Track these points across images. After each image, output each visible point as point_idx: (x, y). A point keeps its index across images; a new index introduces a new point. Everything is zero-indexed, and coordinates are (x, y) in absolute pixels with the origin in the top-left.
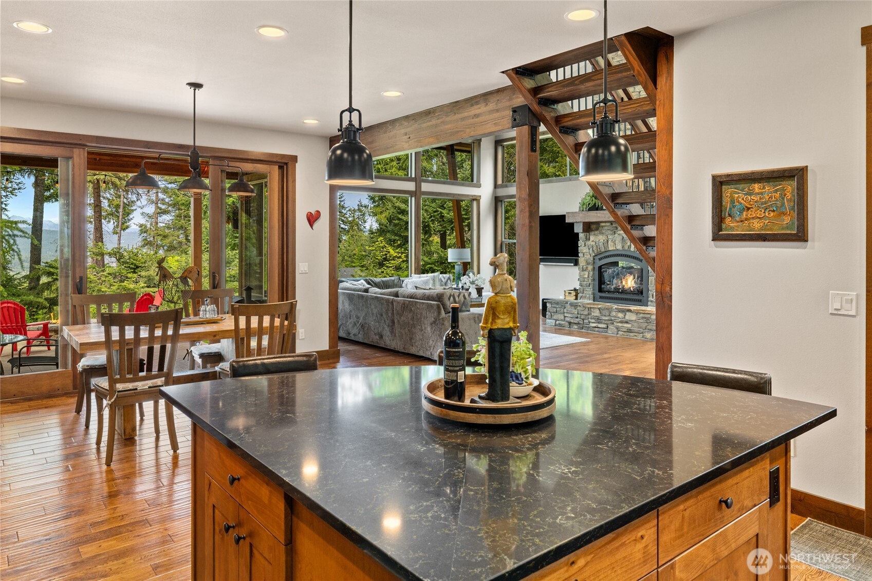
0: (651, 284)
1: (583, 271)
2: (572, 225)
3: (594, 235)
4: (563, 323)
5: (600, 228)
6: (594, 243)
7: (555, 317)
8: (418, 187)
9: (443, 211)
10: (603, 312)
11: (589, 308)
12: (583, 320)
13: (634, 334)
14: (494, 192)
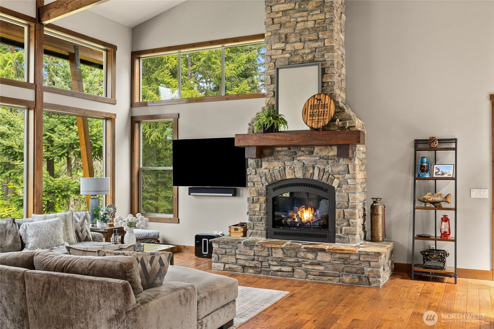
0: (339, 217)
1: (253, 203)
2: (242, 150)
3: (268, 161)
4: (235, 266)
5: (276, 154)
6: (267, 171)
7: (224, 260)
8: (38, 97)
9: (52, 135)
10: (289, 253)
11: (268, 248)
12: (261, 262)
13: (329, 278)
14: (131, 111)
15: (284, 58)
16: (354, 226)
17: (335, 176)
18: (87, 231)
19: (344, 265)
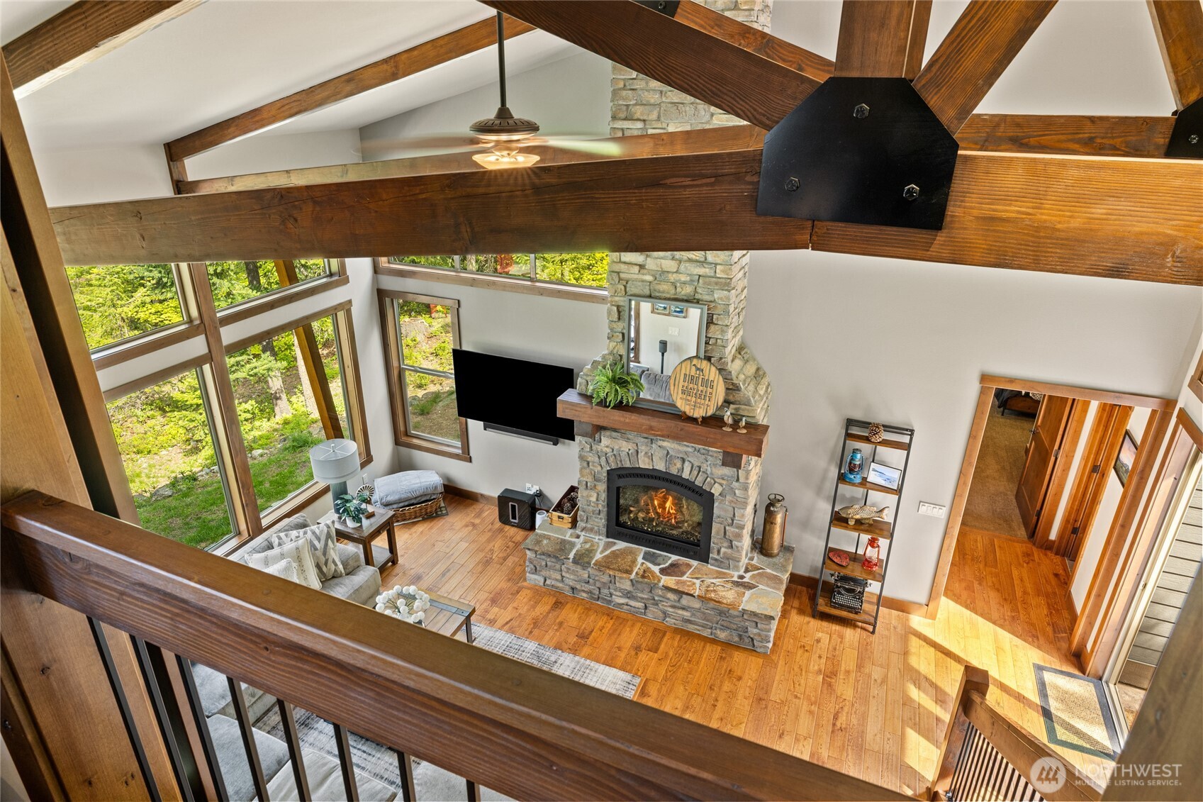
0: (717, 534)
1: (586, 489)
3: (611, 437)
5: (624, 432)
6: (609, 450)
7: (544, 573)
8: (212, 342)
10: (640, 586)
11: (610, 575)
12: (598, 588)
13: (696, 627)
14: (375, 280)
15: (643, 281)
16: (738, 551)
17: (716, 480)
18: (334, 562)
19: (719, 618)
